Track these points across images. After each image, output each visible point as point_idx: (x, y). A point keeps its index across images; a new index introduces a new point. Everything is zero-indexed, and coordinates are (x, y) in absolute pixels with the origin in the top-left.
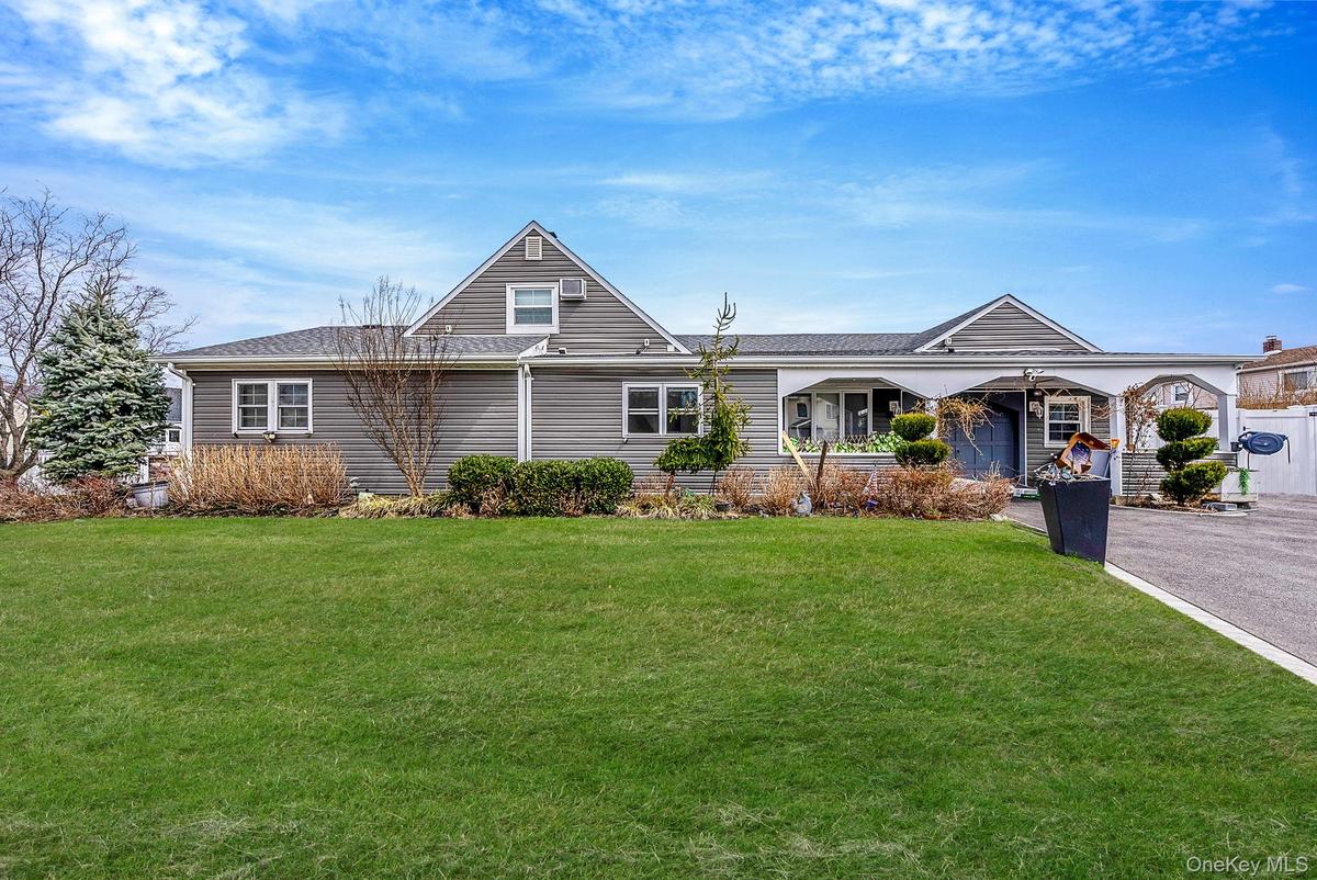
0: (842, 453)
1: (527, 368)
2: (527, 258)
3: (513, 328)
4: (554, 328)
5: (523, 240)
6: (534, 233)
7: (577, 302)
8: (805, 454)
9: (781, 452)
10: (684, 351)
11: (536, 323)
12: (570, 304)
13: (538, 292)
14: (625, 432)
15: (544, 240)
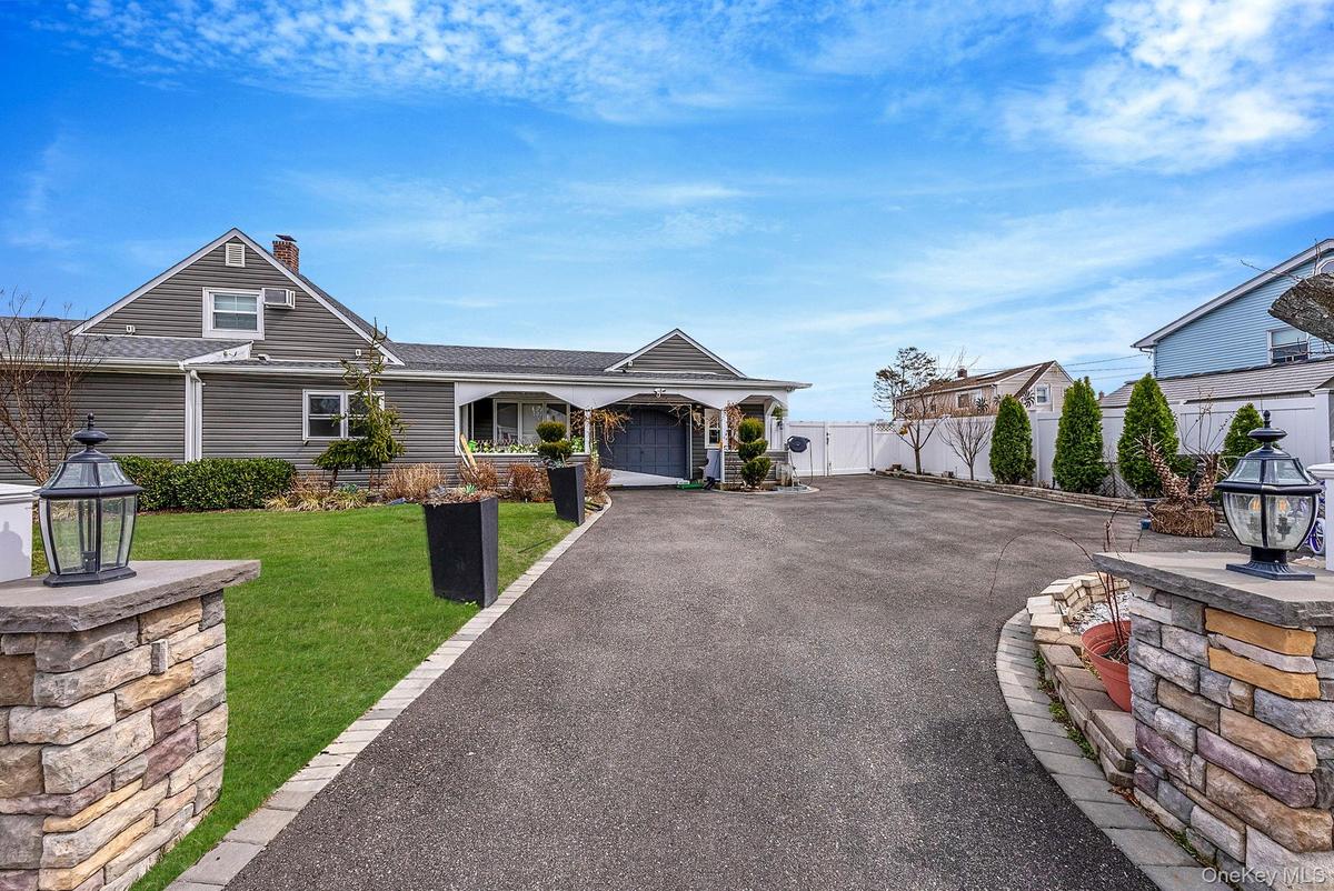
0: (515, 453)
1: (194, 373)
2: (227, 264)
3: (209, 331)
4: (259, 334)
5: (224, 246)
6: (235, 240)
7: (285, 311)
8: (476, 454)
9: (457, 453)
10: (397, 362)
11: (239, 328)
12: (276, 313)
13: (240, 298)
14: (306, 436)
15: (247, 248)
